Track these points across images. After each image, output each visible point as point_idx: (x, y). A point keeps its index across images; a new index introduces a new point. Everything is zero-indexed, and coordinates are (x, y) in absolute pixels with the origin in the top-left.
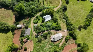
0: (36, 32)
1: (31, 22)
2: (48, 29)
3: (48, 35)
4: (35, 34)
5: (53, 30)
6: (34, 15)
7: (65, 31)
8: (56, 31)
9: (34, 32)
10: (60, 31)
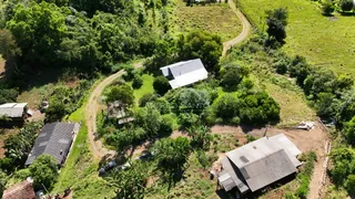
0: (109, 142)
1: (93, 95)
2: (194, 118)
3: (193, 157)
4: (100, 151)
5: (221, 124)
6: (114, 67)
7: (310, 124)
8: (245, 131)
9: (100, 142)
10: (275, 129)
